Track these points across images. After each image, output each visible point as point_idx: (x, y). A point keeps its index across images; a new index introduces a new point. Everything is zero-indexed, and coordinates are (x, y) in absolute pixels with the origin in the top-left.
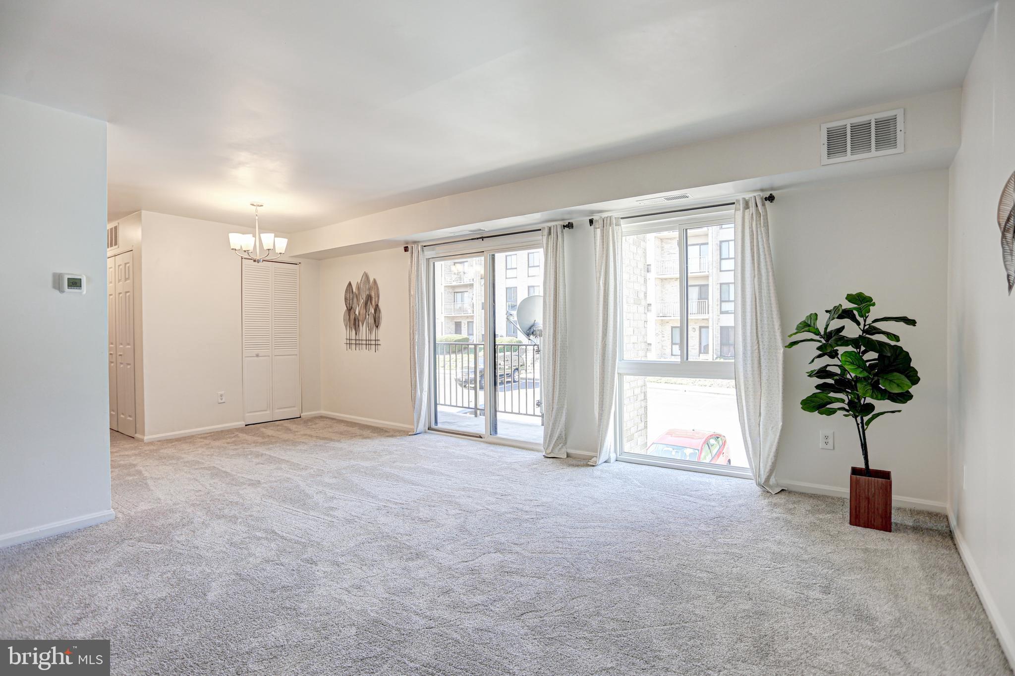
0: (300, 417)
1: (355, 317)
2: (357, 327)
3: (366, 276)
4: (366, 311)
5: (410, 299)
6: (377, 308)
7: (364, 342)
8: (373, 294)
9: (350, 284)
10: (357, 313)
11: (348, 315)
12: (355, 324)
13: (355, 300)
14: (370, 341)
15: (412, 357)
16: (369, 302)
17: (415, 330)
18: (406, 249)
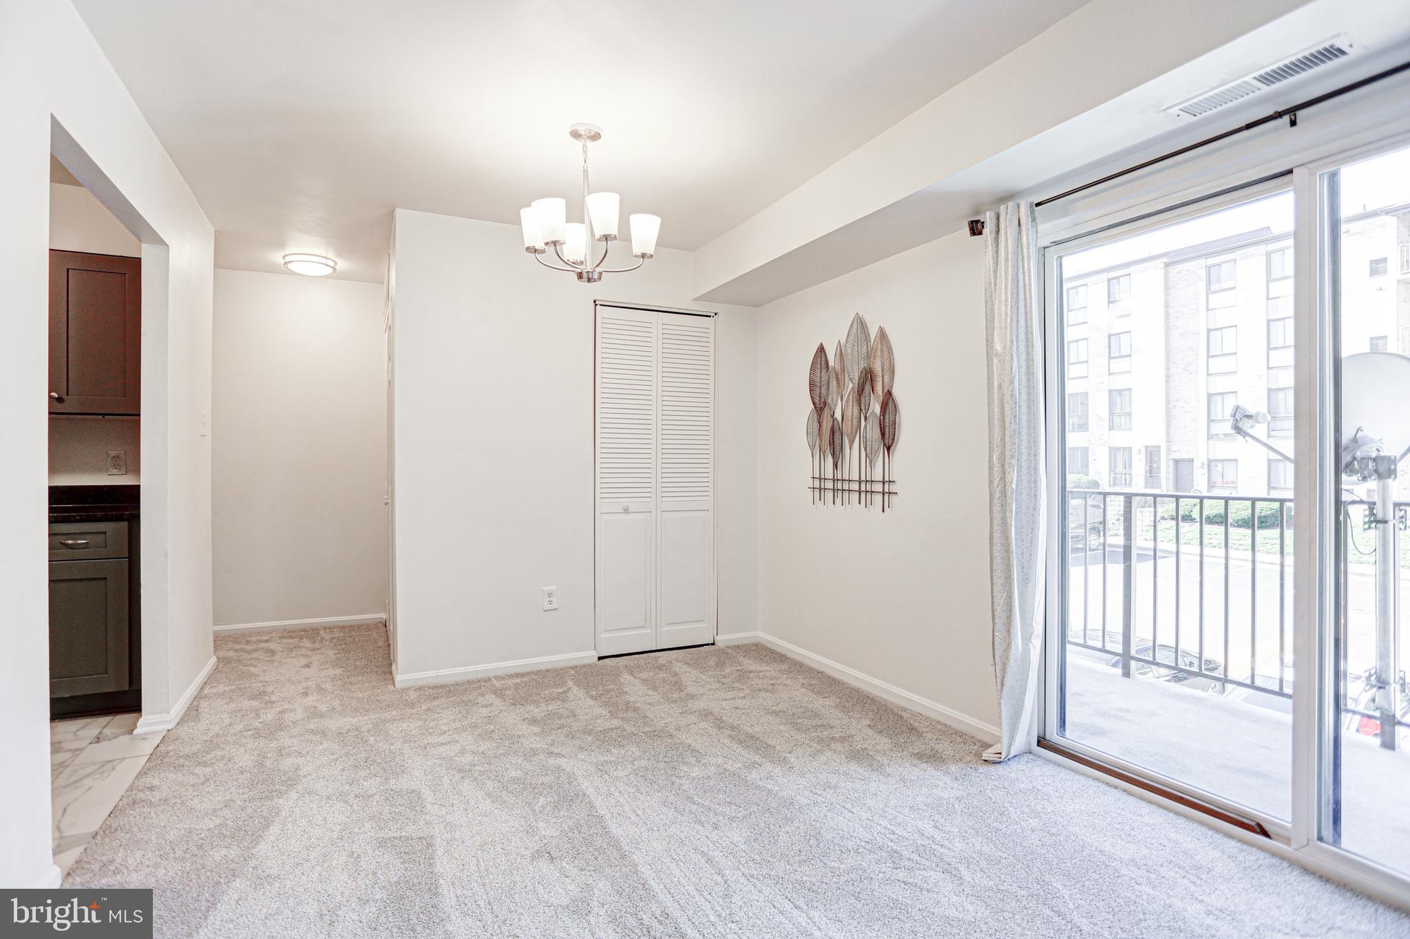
0: (713, 644)
1: (833, 427)
2: (838, 448)
3: (860, 324)
4: (861, 410)
5: (989, 366)
6: (888, 401)
7: (855, 486)
8: (877, 368)
9: (821, 350)
10: (838, 415)
11: (816, 421)
12: (832, 442)
13: (834, 384)
14: (869, 485)
15: (997, 535)
16: (868, 388)
17: (1008, 454)
18: (976, 228)
